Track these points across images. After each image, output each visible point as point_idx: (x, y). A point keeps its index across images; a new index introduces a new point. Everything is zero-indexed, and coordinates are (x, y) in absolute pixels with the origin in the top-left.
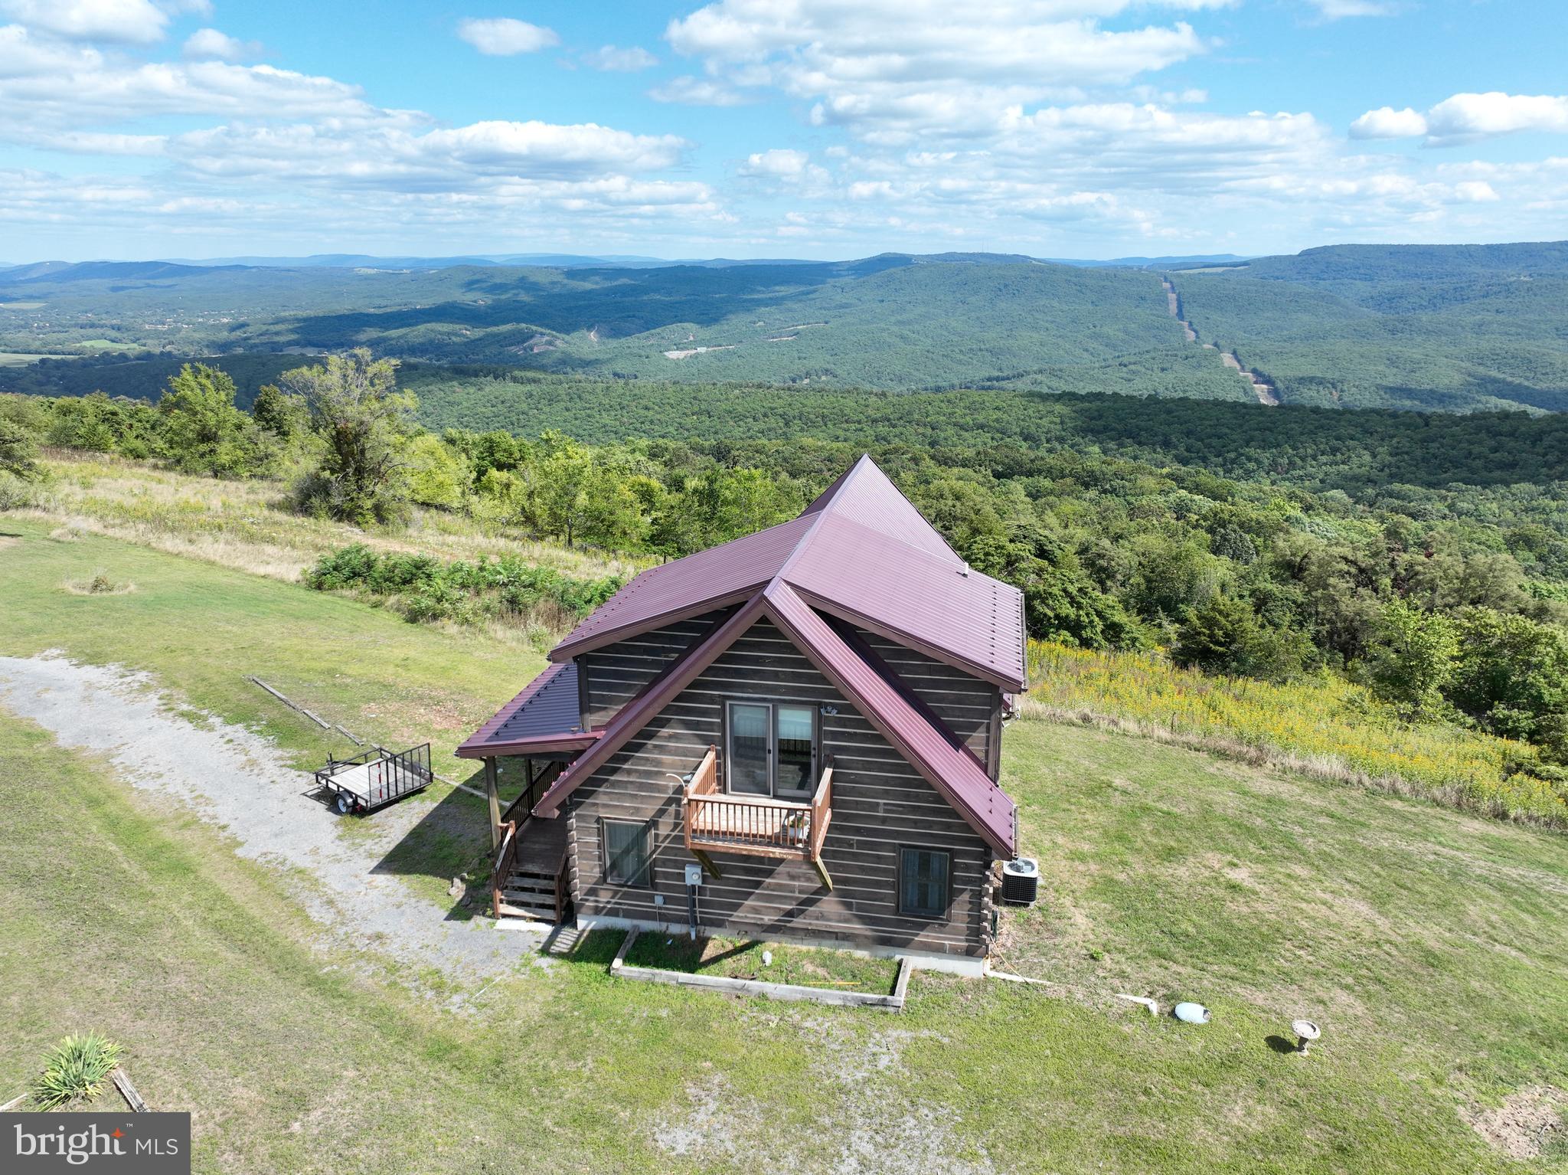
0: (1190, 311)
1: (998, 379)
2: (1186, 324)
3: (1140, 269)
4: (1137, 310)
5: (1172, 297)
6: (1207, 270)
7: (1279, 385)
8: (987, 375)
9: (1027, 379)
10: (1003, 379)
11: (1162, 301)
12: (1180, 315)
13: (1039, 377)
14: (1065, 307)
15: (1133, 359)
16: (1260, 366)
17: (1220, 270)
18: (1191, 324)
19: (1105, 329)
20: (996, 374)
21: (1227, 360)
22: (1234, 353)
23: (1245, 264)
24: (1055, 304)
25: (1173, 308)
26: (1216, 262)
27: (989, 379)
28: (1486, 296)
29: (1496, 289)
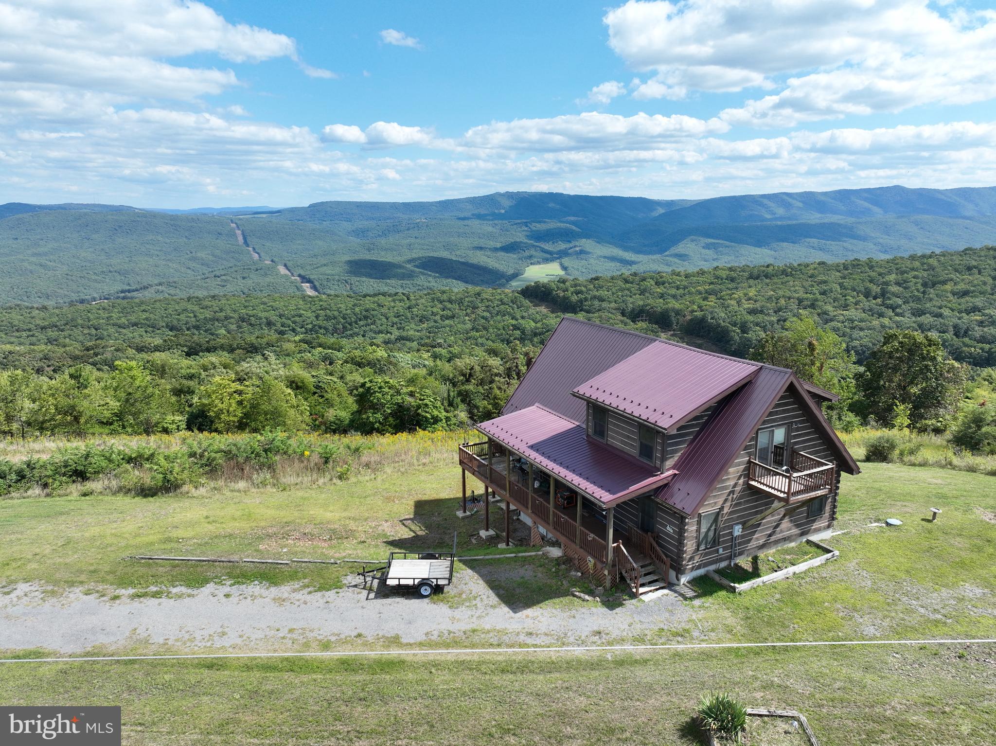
0: (251, 240)
1: (129, 291)
2: (251, 249)
3: (213, 215)
4: (218, 241)
5: (238, 232)
6: (256, 216)
7: (317, 283)
8: (120, 289)
9: (152, 290)
10: (133, 291)
11: (233, 235)
12: (246, 243)
13: (160, 288)
14: (167, 241)
15: (222, 273)
16: (303, 273)
17: (264, 216)
18: (254, 249)
19: (199, 255)
20: (128, 288)
21: (283, 270)
22: (285, 265)
23: (278, 212)
24: (160, 239)
25: (240, 239)
26: (260, 210)
27: (122, 292)
28: (408, 229)
29: (412, 226)
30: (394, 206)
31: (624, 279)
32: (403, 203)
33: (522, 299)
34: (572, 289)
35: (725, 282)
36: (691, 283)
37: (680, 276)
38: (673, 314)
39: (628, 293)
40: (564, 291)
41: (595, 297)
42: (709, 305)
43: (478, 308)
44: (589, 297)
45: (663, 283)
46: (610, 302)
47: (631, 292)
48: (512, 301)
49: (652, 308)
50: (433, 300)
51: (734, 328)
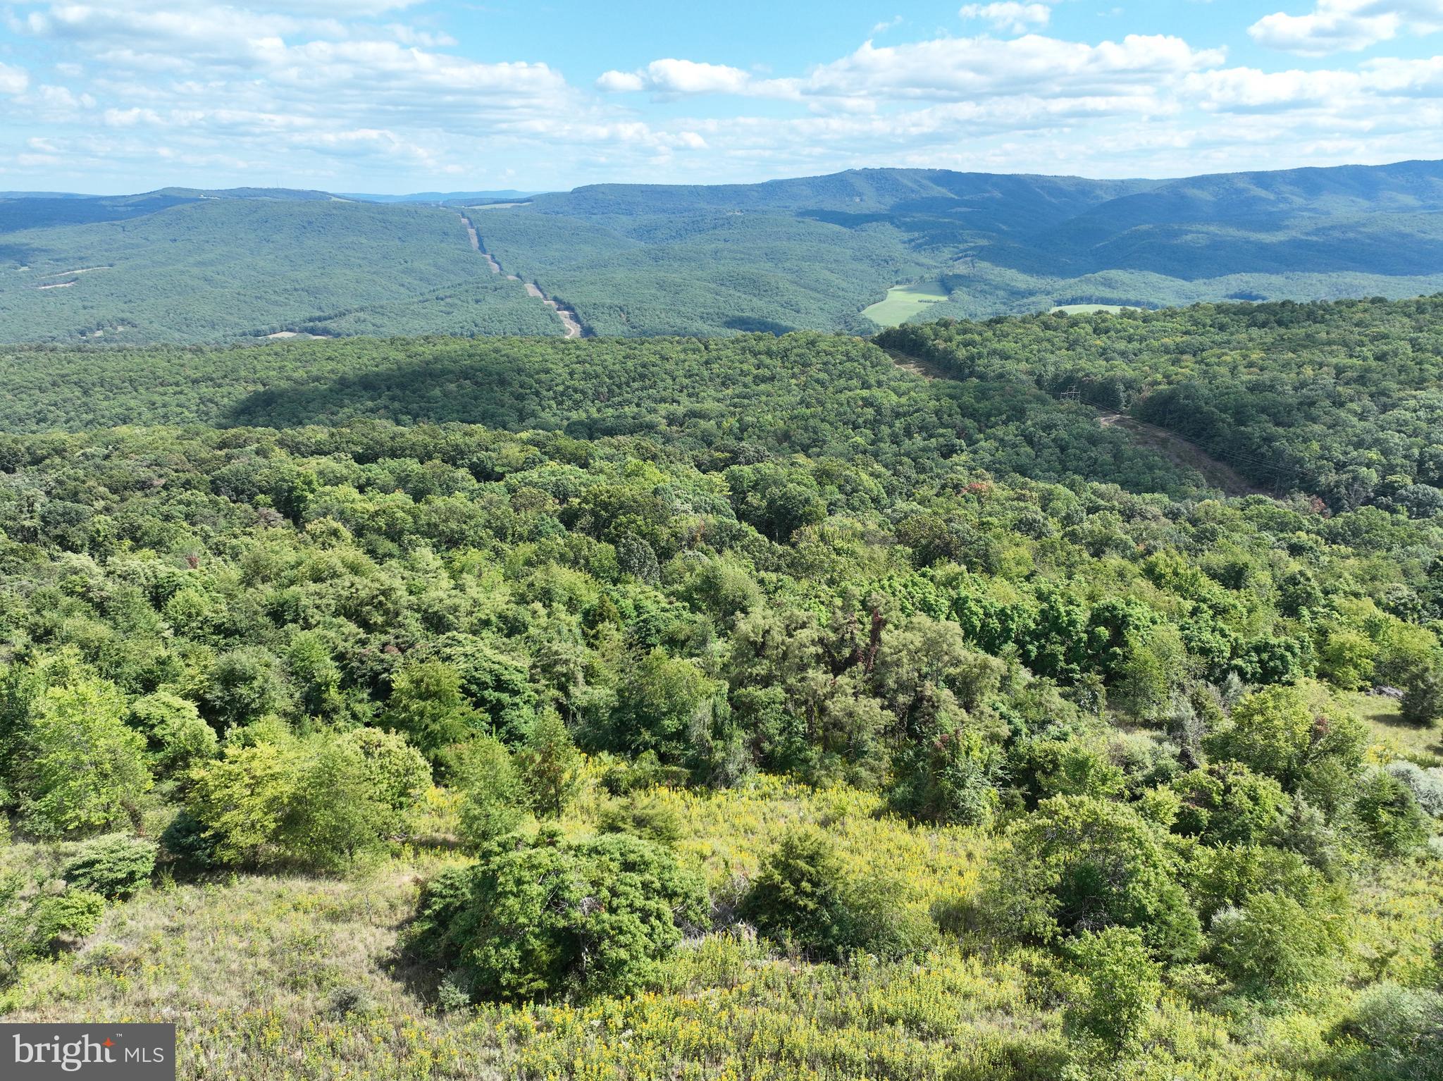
0: (489, 244)
1: (320, 319)
2: (489, 257)
3: (438, 206)
4: (443, 245)
5: (472, 232)
6: (497, 206)
7: (579, 311)
8: (308, 315)
9: (350, 318)
10: (325, 319)
11: (466, 236)
12: (482, 248)
13: (361, 315)
14: (375, 244)
15: (448, 293)
16: (559, 294)
17: (509, 206)
18: (493, 257)
19: (416, 264)
20: (317, 314)
21: (532, 290)
22: (536, 283)
23: (528, 200)
24: (364, 241)
25: (475, 241)
26: (504, 197)
27: (311, 320)
28: (715, 228)
29: (721, 222)
30: (695, 191)
31: (1044, 323)
32: (709, 187)
33: (880, 353)
34: (959, 338)
35: (1208, 332)
36: (1152, 332)
37: (1135, 319)
38: (1122, 387)
39: (1049, 347)
40: (945, 341)
41: (994, 352)
42: (1183, 374)
43: (810, 365)
44: (985, 351)
45: (1107, 332)
46: (1019, 361)
47: (1053, 345)
48: (864, 356)
49: (1087, 375)
50: (743, 349)
51: (1224, 416)
